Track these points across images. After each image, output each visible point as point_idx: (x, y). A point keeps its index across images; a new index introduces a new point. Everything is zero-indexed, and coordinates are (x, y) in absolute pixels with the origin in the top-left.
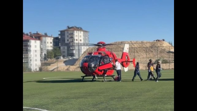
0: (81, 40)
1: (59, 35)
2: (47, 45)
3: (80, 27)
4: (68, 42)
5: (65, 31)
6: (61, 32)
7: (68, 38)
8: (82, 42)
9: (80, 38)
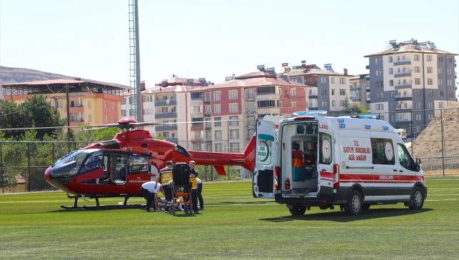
0: (430, 82)
1: (367, 67)
2: (332, 98)
3: (429, 43)
4: (392, 88)
5: (384, 57)
6: (372, 57)
7: (392, 77)
8: (435, 86)
9: (427, 76)
